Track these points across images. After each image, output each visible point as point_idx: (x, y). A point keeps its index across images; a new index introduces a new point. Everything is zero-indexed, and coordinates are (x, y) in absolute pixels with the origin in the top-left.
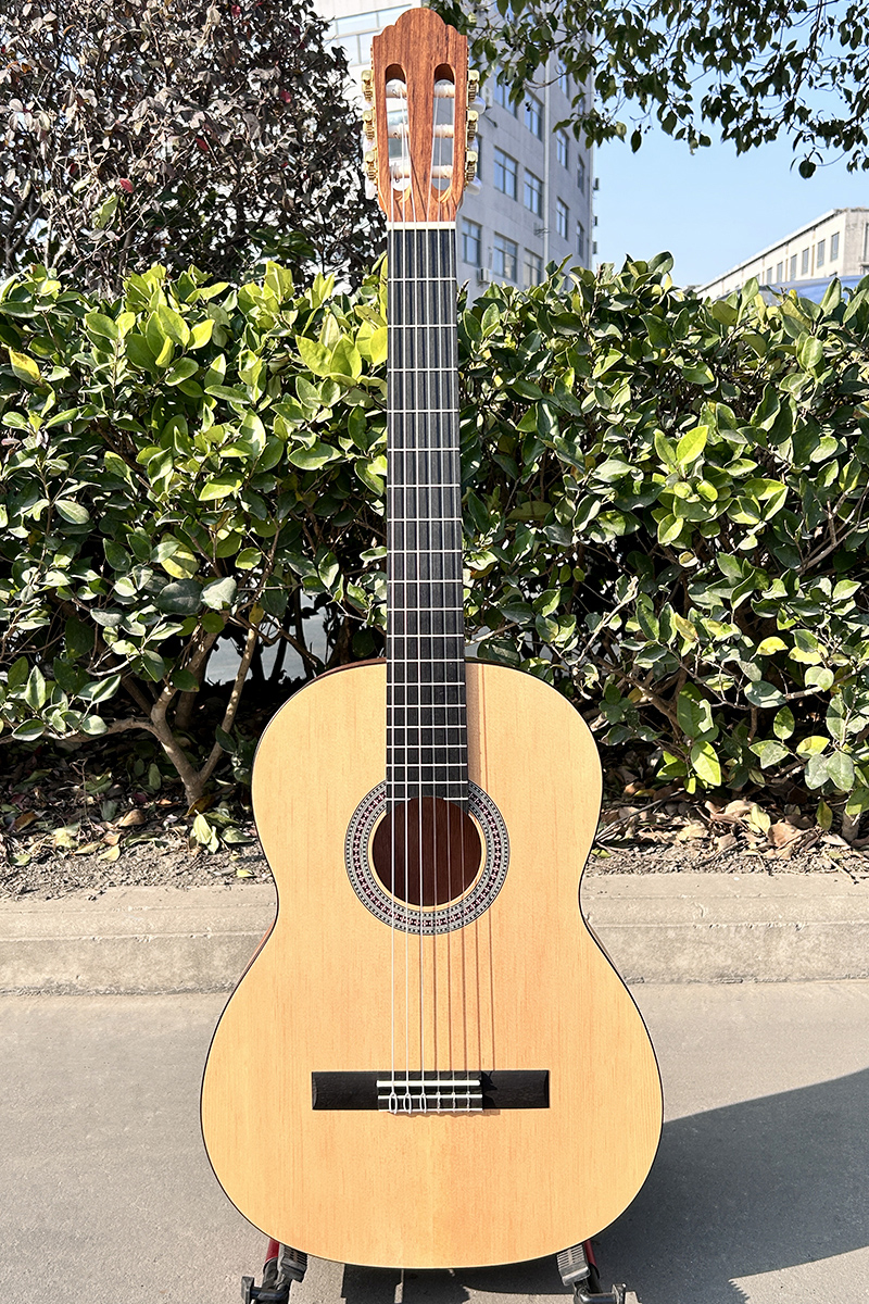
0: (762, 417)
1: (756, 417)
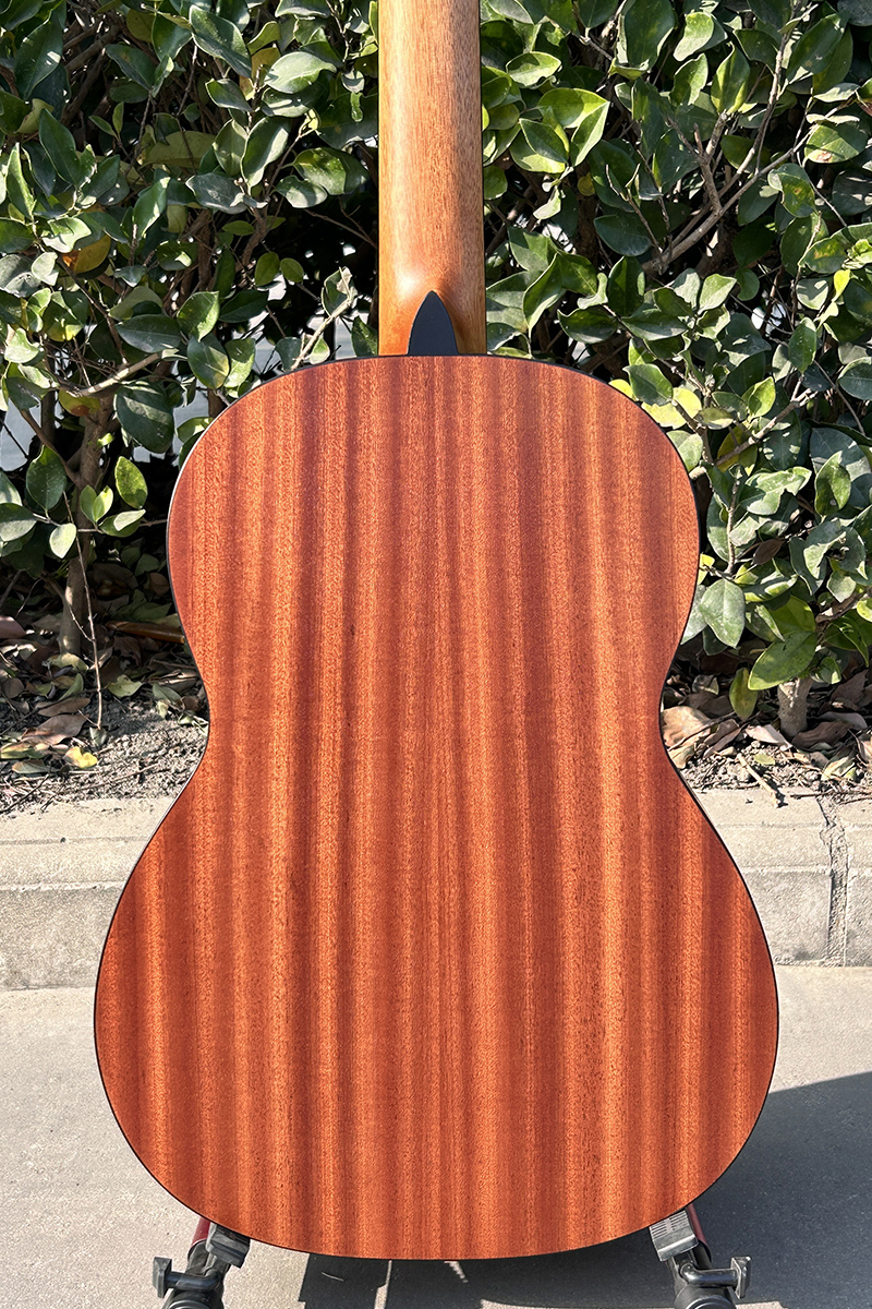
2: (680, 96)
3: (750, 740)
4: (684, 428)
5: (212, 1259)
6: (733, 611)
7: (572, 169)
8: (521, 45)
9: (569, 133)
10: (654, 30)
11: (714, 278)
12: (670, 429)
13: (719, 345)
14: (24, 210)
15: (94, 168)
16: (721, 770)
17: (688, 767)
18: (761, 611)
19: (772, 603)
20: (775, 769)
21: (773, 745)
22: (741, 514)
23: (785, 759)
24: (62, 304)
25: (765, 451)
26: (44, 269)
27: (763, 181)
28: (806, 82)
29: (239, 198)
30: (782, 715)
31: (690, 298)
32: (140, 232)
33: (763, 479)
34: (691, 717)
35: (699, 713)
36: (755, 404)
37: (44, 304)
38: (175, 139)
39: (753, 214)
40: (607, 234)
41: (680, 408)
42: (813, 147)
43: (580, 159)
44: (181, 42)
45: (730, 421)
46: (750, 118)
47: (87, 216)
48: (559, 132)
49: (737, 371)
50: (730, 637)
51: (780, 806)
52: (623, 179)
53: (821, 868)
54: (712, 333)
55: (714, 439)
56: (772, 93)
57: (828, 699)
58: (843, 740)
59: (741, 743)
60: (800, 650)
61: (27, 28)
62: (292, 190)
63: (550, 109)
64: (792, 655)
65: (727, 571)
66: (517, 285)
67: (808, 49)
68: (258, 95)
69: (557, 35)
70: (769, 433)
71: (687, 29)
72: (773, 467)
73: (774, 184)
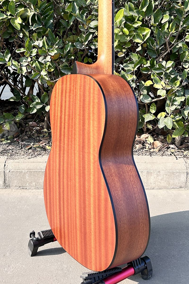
1: (141, 7)
2: (163, 29)
3: (170, 147)
4: (162, 89)
6: (171, 122)
7: (144, 42)
8: (135, 20)
9: (143, 35)
10: (159, 18)
11: (169, 62)
12: (159, 89)
13: (169, 74)
14: (45, 48)
15: (58, 41)
16: (165, 152)
17: (159, 152)
18: (175, 123)
19: (177, 121)
20: (175, 153)
21: (174, 148)
22: (172, 105)
23: (177, 151)
24: (51, 65)
25: (177, 93)
26: (48, 59)
27: (177, 45)
28: (185, 27)
29: (83, 46)
30: (176, 143)
31: (164, 65)
32: (65, 52)
33: (177, 98)
34: (159, 143)
36: (176, 85)
37: (48, 65)
38: (71, 36)
39: (175, 51)
40: (150, 54)
41: (162, 85)
42: (187, 39)
43: (145, 40)
44: (73, 19)
45: (171, 88)
46: (175, 34)
47: (56, 49)
48: (141, 35)
49: (173, 79)
50: (170, 127)
51: (177, 159)
52: (153, 44)
53: (185, 171)
54: (168, 72)
55: (167, 91)
56: (179, 29)
57: (184, 140)
58: (187, 148)
59: (168, 148)
60: (181, 131)
61: (47, 16)
62: (92, 46)
63: (140, 31)
65: (169, 115)
66: (132, 63)
67: (186, 21)
68: (87, 28)
69: (141, 19)
70: (177, 90)
71: (164, 18)
72: (178, 96)
73: (180, 45)
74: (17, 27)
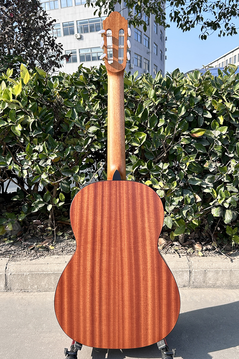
0: (138, 114)
1: (137, 113)
2: (159, 133)
3: (174, 244)
4: (161, 189)
5: (75, 349)
6: (170, 222)
7: (140, 146)
8: (132, 124)
9: (140, 139)
10: (154, 122)
11: (165, 164)
12: (158, 189)
13: (167, 175)
14: (46, 153)
15: (58, 145)
16: (169, 250)
17: (163, 250)
18: (175, 222)
19: (177, 220)
20: (179, 250)
21: (178, 245)
22: (171, 205)
23: (180, 248)
24: (52, 168)
25: (175, 193)
26: (49, 162)
27: (173, 147)
28: (181, 131)
29: (83, 150)
30: (180, 240)
31: (161, 167)
32: (65, 156)
33: (175, 198)
34: (163, 240)
35: (164, 239)
36: (173, 185)
37: (49, 168)
38: (72, 140)
39: (172, 152)
40: (147, 156)
41: (160, 186)
42: (182, 142)
43: (142, 144)
44: (73, 124)
45: (169, 188)
46: (171, 136)
47: (57, 153)
48: (138, 139)
49: (170, 180)
50: (170, 227)
51: (180, 257)
52: (149, 147)
53: (187, 269)
54: (165, 173)
55: (166, 191)
56: (175, 132)
57: (188, 237)
58: (191, 245)
59: (172, 245)
60: (183, 229)
61: (47, 122)
62: (92, 148)
63: (137, 135)
64: (181, 230)
65: (169, 214)
66: (131, 164)
67: (181, 125)
68: (87, 133)
69: (138, 123)
70: (176, 190)
71: (160, 122)
72: (177, 196)
73: (175, 147)
74: (17, 133)
